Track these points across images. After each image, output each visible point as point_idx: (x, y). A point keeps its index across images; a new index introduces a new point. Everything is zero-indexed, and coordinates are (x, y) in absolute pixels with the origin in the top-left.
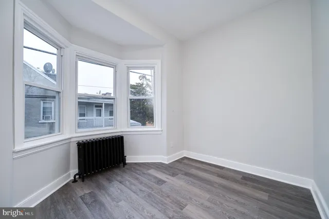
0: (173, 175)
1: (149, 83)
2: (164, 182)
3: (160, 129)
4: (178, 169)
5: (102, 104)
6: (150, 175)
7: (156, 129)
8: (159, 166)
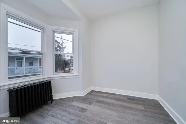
0: (90, 103)
1: (60, 45)
2: (86, 110)
3: (78, 74)
4: (92, 99)
5: (23, 57)
6: (74, 106)
7: (75, 74)
8: (78, 99)
